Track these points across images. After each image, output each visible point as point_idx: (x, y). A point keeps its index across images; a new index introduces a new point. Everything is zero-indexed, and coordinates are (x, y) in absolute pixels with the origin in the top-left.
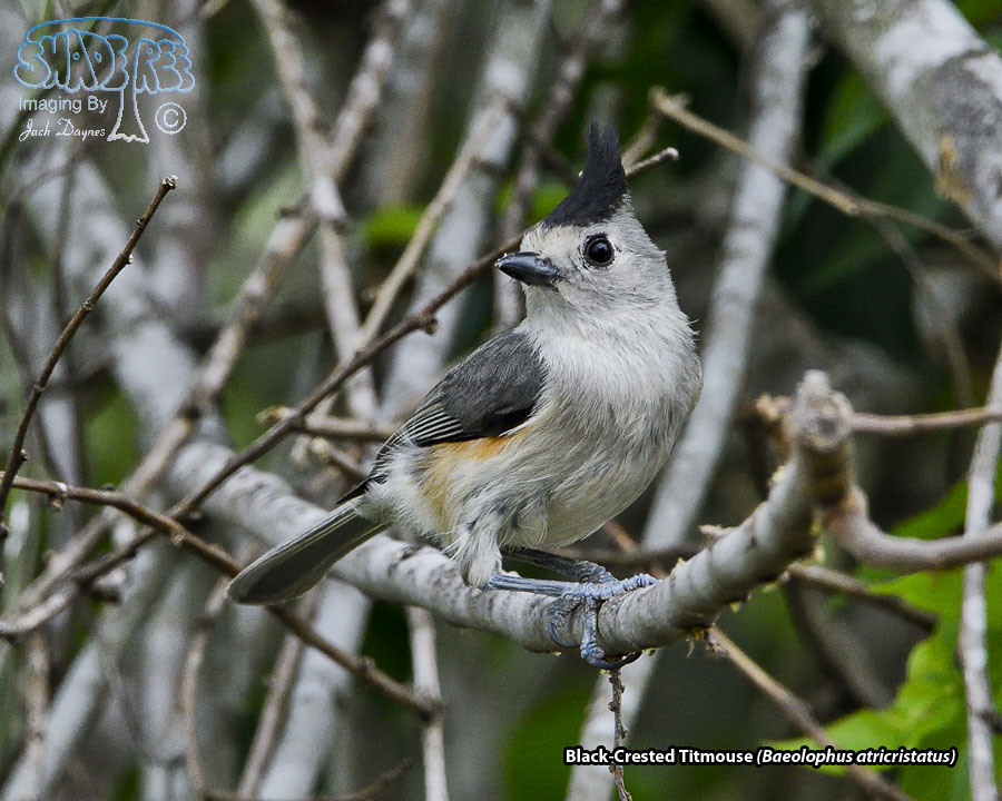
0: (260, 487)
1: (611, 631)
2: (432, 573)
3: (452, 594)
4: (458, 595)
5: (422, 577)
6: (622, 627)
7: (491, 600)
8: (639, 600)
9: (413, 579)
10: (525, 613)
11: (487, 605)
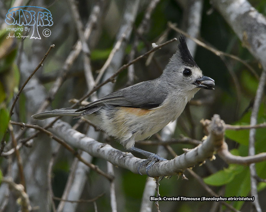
0: (63, 126)
1: (157, 171)
2: (109, 152)
3: (114, 157)
4: (116, 158)
5: (106, 152)
6: (160, 171)
7: (125, 160)
8: (165, 165)
9: (104, 153)
10: (134, 164)
11: (123, 161)
